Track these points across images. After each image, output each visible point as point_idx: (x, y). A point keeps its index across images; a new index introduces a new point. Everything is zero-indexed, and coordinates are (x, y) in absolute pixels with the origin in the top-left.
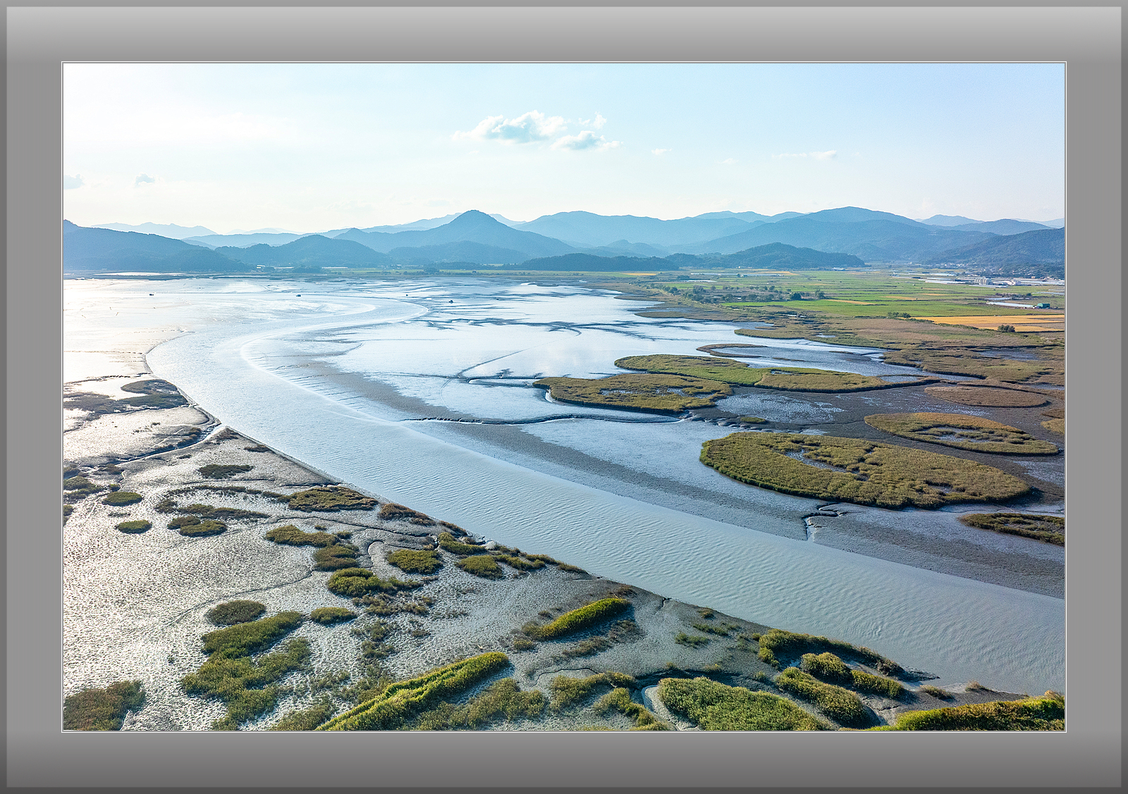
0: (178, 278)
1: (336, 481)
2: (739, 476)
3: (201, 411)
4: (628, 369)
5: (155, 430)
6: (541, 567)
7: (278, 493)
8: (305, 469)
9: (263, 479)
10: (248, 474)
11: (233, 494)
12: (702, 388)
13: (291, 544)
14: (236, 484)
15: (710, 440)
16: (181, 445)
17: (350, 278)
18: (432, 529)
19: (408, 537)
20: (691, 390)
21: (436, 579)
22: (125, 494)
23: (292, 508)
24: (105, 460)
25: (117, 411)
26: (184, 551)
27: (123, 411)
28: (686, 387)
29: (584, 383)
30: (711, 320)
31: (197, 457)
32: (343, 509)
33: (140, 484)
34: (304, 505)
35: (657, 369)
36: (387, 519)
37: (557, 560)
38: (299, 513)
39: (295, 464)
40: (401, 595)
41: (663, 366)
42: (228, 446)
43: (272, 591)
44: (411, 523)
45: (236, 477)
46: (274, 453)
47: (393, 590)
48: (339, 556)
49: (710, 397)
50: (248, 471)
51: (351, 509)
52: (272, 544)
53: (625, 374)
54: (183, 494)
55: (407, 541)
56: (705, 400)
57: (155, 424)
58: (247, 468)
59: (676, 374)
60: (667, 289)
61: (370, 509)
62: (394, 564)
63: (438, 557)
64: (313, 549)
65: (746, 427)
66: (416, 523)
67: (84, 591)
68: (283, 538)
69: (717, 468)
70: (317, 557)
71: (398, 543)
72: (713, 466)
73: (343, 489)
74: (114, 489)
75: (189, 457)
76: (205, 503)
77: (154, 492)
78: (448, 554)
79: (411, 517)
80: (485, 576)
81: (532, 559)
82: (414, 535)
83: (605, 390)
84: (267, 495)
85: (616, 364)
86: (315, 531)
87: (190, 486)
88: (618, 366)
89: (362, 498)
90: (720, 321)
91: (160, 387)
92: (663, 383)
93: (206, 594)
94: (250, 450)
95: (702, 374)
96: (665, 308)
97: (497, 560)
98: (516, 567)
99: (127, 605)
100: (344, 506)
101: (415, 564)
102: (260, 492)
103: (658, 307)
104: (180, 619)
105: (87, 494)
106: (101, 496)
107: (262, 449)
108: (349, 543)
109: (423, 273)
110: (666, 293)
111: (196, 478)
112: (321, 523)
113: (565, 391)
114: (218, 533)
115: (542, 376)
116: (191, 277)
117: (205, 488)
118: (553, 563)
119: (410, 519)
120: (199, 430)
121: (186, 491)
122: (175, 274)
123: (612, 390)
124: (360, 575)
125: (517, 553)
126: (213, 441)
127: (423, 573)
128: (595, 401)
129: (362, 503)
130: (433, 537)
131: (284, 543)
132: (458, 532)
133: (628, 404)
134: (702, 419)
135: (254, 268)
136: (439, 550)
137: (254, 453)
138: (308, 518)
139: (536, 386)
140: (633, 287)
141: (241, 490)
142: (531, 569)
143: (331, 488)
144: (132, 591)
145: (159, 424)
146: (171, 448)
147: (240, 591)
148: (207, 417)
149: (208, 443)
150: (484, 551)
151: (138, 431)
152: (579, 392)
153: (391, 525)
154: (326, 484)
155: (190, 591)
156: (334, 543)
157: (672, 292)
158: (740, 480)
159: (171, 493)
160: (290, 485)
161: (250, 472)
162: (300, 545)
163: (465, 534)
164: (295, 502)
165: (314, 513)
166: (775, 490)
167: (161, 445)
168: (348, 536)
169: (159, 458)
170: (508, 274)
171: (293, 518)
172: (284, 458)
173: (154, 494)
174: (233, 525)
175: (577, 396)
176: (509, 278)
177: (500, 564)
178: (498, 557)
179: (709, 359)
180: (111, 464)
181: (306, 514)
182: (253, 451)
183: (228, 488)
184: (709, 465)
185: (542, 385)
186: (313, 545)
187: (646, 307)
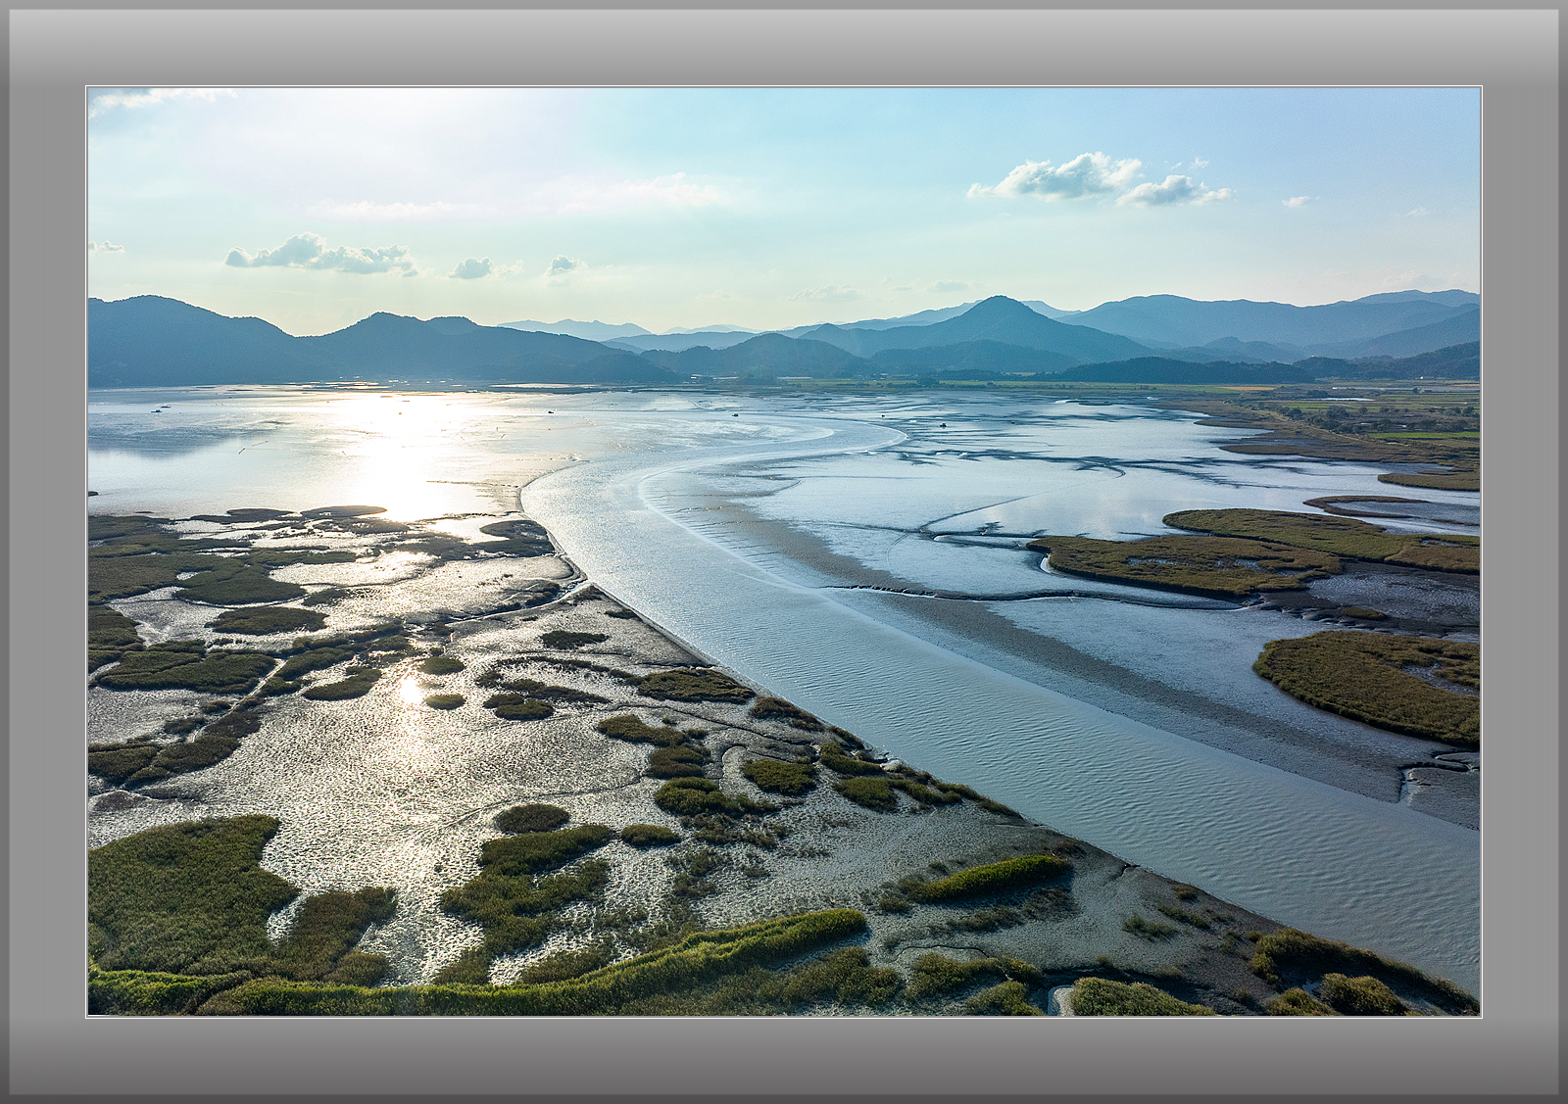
0: (589, 391)
1: (710, 663)
2: (1309, 696)
3: (568, 563)
4: (1182, 528)
5: (505, 584)
6: (954, 801)
7: (630, 672)
8: (673, 643)
9: (617, 652)
10: (601, 646)
11: (574, 670)
12: (1292, 561)
13: (626, 739)
14: (582, 658)
15: (1279, 639)
16: (530, 604)
17: (812, 391)
18: (819, 735)
19: (780, 744)
20: (1272, 564)
21: (801, 803)
22: (447, 660)
23: (641, 693)
24: (435, 617)
25: (467, 557)
26: (494, 736)
27: (474, 558)
28: (1265, 558)
29: (1102, 546)
30: (1343, 460)
31: (544, 620)
32: (706, 700)
33: (468, 649)
34: (657, 690)
35: (1229, 529)
36: (760, 718)
37: (980, 793)
38: (649, 701)
39: (663, 636)
40: (748, 819)
41: (1238, 525)
42: (587, 609)
43: (585, 796)
44: (790, 725)
45: (584, 648)
46: (640, 620)
47: (737, 810)
48: (681, 761)
49: (1302, 575)
50: (601, 641)
51: (716, 701)
52: (602, 737)
53: (1173, 536)
54: (513, 666)
55: (778, 749)
56: (1290, 579)
57: (506, 576)
58: (601, 638)
59: (1256, 539)
60: (1283, 411)
61: (742, 703)
62: (750, 778)
63: (813, 773)
64: (652, 748)
65: (1346, 624)
66: (797, 726)
67: (365, 774)
68: (620, 731)
69: (1277, 683)
70: (653, 759)
71: (764, 750)
72: (1270, 679)
73: (714, 673)
74: (436, 652)
75: (534, 619)
76: (536, 679)
77: (482, 660)
78: (828, 771)
79: (793, 717)
80: (870, 807)
81: (944, 789)
82: (790, 742)
83: (1135, 557)
84: (615, 674)
85: (1164, 521)
86: (661, 725)
87: (525, 656)
88: (1167, 524)
89: (735, 687)
90: (1359, 461)
91: (526, 530)
92: (1229, 551)
93: (503, 792)
94: (611, 614)
95: (1299, 539)
96: (1272, 440)
97: (892, 786)
98: (917, 798)
99: (409, 796)
100: (708, 695)
101: (778, 780)
102: (606, 670)
103: (1261, 437)
104: (466, 818)
105: (403, 657)
106: (418, 661)
107: (627, 614)
108: (701, 744)
109: (914, 385)
110: (1280, 417)
111: (536, 646)
112: (670, 715)
113: (1073, 556)
114: (541, 717)
115: (1045, 534)
116: (606, 390)
117: (543, 659)
118: (972, 796)
119: (791, 720)
120: (557, 586)
121: (517, 662)
122: (586, 386)
123: (1145, 559)
124: (699, 787)
125: (926, 779)
126: (569, 602)
127: (785, 793)
128: (1113, 573)
129: (730, 692)
130: (816, 747)
131: (617, 737)
132: (852, 742)
133: (1165, 580)
134: (1278, 609)
135: (688, 379)
136: (818, 765)
137: (616, 619)
138: (658, 707)
139: (1030, 547)
140: (1230, 407)
141: (586, 665)
142: (938, 803)
143: (699, 671)
144: (418, 780)
145: (511, 576)
146: (517, 606)
147: (546, 792)
148: (571, 570)
149: (563, 603)
150: (881, 772)
151: (484, 584)
152: (1094, 559)
153: (768, 726)
154: (695, 666)
155: (486, 786)
156: (679, 743)
157: (1290, 415)
158: (1310, 703)
159: (500, 663)
160: (648, 664)
161: (603, 643)
162: (636, 741)
163: (860, 746)
164: (646, 686)
165: (667, 702)
166: (1364, 722)
167: (505, 603)
168: (701, 735)
169: (499, 619)
170: (1039, 387)
171: (638, 706)
172: (651, 628)
173: (478, 663)
174: (562, 709)
175: (1088, 564)
176: (1039, 393)
177: (896, 792)
178: (897, 782)
179: (1319, 518)
180: (441, 624)
181: (657, 703)
182: (615, 617)
183: (570, 662)
184: (1266, 677)
185: (1039, 547)
186: (652, 743)
187: (1240, 438)
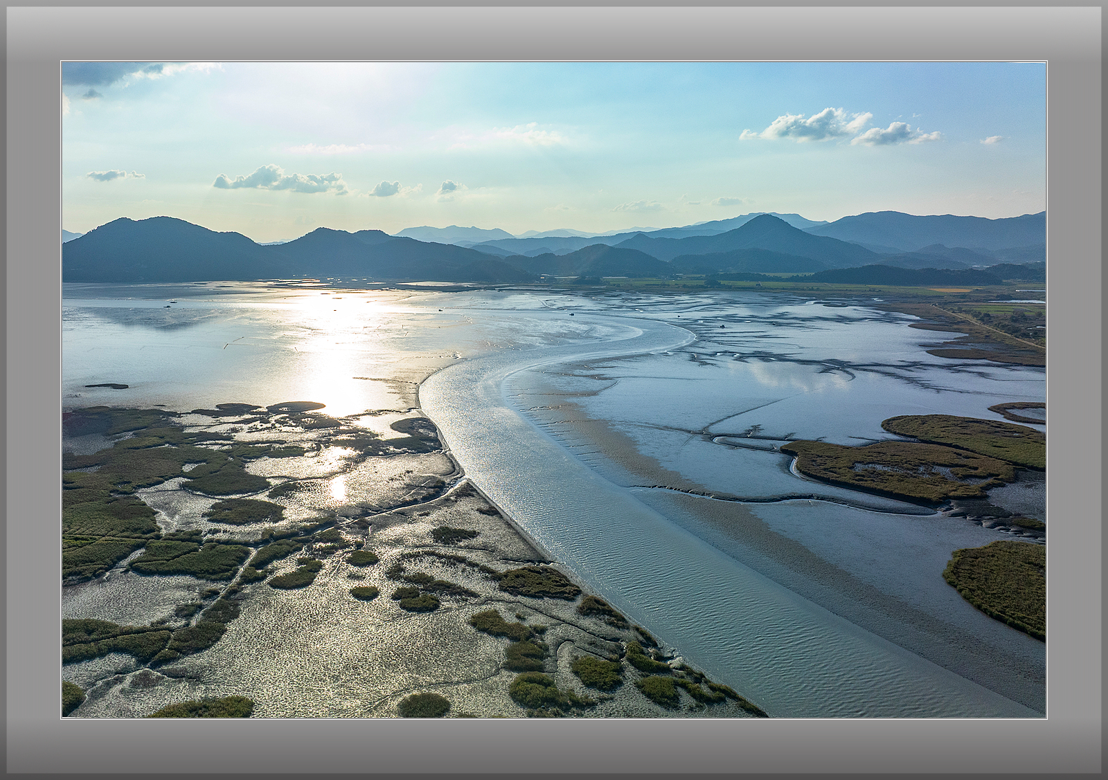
0: (468, 289)
1: (550, 559)
2: (985, 605)
3: (451, 460)
4: (895, 433)
5: (407, 480)
6: (720, 701)
7: (493, 567)
8: (524, 540)
9: (484, 548)
10: (474, 542)
11: (455, 565)
12: (976, 469)
13: (490, 633)
14: (461, 553)
15: (963, 549)
16: (425, 499)
17: (627, 291)
18: (625, 633)
19: (599, 641)
20: (961, 471)
21: (612, 699)
22: (367, 554)
23: (502, 589)
24: (358, 511)
25: (381, 453)
26: (399, 627)
27: (386, 454)
28: (957, 465)
29: (837, 451)
30: (1021, 365)
31: (434, 516)
32: (547, 596)
33: (382, 543)
34: (512, 587)
35: (929, 437)
36: (584, 615)
37: (740, 694)
38: (506, 596)
39: (517, 533)
40: (574, 712)
41: (937, 431)
42: (464, 505)
43: (461, 686)
44: (606, 623)
45: (462, 544)
46: (501, 517)
47: (567, 705)
48: (527, 655)
49: (984, 482)
50: (473, 537)
51: (554, 598)
52: (473, 630)
53: (888, 441)
54: (412, 560)
55: (596, 646)
56: (975, 485)
57: (408, 472)
58: (473, 534)
59: (950, 445)
60: (976, 315)
61: (572, 600)
62: (576, 673)
63: (620, 670)
64: (507, 641)
65: (1016, 533)
66: (611, 624)
67: (311, 660)
68: (487, 625)
69: (960, 591)
70: (510, 653)
71: (587, 646)
72: (955, 587)
73: (553, 571)
74: (359, 545)
75: (427, 514)
76: (428, 572)
77: (390, 553)
78: (631, 668)
79: (608, 615)
80: (660, 703)
81: (713, 688)
82: (605, 638)
83: (859, 462)
84: (484, 569)
85: (882, 426)
86: (515, 620)
87: (420, 550)
88: (885, 429)
89: (567, 585)
90: (1033, 366)
91: (422, 427)
92: (930, 458)
93: (404, 680)
94: (481, 511)
95: (983, 447)
96: (964, 344)
97: (676, 684)
98: (694, 696)
99: (340, 683)
100: (548, 592)
101: (595, 677)
102: (477, 565)
103: (959, 342)
104: (379, 705)
105: (337, 549)
106: (347, 552)
107: (492, 511)
108: (542, 640)
109: (702, 286)
110: (974, 321)
111: (429, 541)
112: (520, 610)
113: (814, 461)
114: (431, 610)
115: (794, 437)
117: (432, 554)
118: (734, 697)
119: (607, 617)
120: (443, 483)
121: (416, 556)
122: (465, 285)
123: (867, 464)
124: (540, 682)
125: (700, 678)
126: (452, 498)
127: (601, 689)
128: (842, 479)
129: (562, 589)
130: (623, 643)
131: (484, 630)
132: (649, 641)
133: (881, 486)
134: (964, 515)
135: (538, 279)
136: (624, 662)
137: (485, 516)
138: (513, 602)
139: (784, 451)
140: (936, 309)
141: (462, 560)
142: (709, 701)
143: (542, 569)
144: (346, 667)
145: (412, 472)
146: (415, 502)
147: (434, 681)
148: (454, 467)
149: (447, 500)
150: (667, 670)
151: (392, 479)
152: (829, 464)
153: (588, 622)
154: (540, 562)
155: (393, 674)
156: (527, 639)
157: (982, 320)
158: (985, 611)
159: (403, 556)
160: (506, 560)
161: (475, 539)
162: (498, 635)
163: (655, 645)
164: (505, 582)
165: (519, 598)
167: (408, 498)
168: (542, 631)
169: (402, 513)
170: (794, 289)
171: (498, 601)
172: (509, 525)
174: (447, 603)
175: (825, 469)
176: (794, 294)
177: (679, 689)
178: (680, 680)
179: (1000, 425)
180: (364, 517)
181: (512, 598)
182: (483, 513)
183: (452, 557)
184: (951, 584)
185: (792, 449)
186: (508, 637)
187: (942, 341)
